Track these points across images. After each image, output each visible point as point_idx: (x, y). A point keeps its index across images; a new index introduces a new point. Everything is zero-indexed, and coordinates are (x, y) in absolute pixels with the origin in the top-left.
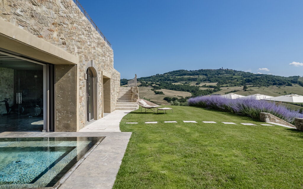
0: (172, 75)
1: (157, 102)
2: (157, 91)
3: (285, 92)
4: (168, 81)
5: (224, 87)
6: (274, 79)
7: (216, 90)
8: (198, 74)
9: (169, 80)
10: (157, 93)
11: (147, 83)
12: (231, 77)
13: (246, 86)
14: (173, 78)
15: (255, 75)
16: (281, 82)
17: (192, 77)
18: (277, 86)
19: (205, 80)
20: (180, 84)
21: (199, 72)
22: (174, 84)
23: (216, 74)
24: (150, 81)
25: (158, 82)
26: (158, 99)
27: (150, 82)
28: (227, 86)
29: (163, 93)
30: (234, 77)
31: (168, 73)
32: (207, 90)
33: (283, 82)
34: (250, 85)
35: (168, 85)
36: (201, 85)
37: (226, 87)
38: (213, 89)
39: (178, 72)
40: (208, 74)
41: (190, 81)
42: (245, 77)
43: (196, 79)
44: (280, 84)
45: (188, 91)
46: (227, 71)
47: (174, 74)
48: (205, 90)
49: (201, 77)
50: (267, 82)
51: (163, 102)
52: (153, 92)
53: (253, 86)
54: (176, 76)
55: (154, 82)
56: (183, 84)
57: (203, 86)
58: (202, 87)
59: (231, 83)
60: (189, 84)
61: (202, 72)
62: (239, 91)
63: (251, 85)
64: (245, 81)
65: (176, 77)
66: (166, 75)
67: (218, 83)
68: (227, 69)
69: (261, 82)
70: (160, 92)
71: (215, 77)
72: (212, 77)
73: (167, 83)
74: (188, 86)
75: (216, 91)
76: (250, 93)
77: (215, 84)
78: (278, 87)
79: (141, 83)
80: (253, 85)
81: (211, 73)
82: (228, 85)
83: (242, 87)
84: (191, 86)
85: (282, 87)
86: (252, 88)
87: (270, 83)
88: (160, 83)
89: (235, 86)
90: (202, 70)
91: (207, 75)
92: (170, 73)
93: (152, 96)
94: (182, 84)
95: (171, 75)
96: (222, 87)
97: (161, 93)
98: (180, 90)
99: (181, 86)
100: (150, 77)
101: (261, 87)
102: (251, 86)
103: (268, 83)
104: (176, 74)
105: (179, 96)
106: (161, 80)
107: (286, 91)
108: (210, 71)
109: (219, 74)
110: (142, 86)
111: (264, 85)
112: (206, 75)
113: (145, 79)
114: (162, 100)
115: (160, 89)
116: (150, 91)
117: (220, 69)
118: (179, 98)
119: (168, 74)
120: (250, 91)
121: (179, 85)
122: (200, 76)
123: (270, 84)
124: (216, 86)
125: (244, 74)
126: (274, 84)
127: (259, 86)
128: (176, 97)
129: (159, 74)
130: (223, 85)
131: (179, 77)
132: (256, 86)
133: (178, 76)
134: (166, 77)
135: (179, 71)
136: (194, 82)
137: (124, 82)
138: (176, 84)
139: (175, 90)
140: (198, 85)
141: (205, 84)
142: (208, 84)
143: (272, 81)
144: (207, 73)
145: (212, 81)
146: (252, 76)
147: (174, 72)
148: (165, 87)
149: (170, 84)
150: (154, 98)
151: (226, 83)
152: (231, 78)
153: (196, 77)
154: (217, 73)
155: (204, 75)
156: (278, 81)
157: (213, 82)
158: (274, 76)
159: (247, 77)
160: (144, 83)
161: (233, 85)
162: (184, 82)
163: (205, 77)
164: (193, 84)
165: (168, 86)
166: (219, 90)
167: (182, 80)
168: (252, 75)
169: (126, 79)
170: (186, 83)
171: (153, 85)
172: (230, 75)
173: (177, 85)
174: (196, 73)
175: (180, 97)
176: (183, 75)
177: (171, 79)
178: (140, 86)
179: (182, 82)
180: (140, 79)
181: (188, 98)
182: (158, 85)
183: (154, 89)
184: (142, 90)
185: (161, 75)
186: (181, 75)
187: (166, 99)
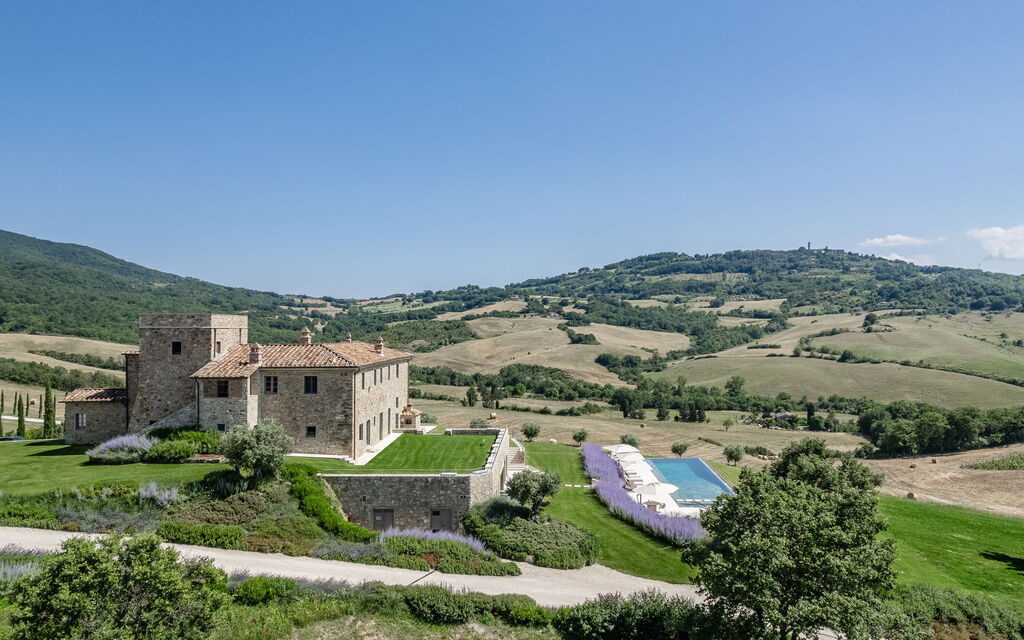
0: (632, 273)
1: (573, 373)
2: (578, 330)
3: (1003, 336)
4: (616, 291)
5: (803, 315)
6: (978, 287)
7: (774, 326)
8: (721, 269)
9: (623, 289)
10: (577, 340)
11: (545, 302)
12: (834, 281)
13: (874, 316)
14: (635, 283)
15: (922, 270)
16: (998, 299)
17: (699, 277)
18: (983, 315)
19: (744, 291)
20: (657, 304)
21: (725, 261)
22: (637, 307)
23: (783, 267)
24: (556, 293)
25: (583, 296)
26: (577, 361)
27: (555, 299)
28: (814, 314)
29: (594, 339)
30: (846, 278)
31: (621, 263)
32: (743, 328)
33: (1008, 300)
34: (889, 312)
35: (614, 308)
36: (725, 309)
37: (808, 315)
38: (764, 323)
39: (656, 262)
40: (756, 268)
41: (693, 294)
42: (879, 279)
43: (713, 285)
44: (997, 307)
45: (680, 330)
46: (827, 258)
47: (640, 269)
48: (735, 329)
49: (732, 278)
50: (952, 300)
51: (592, 370)
52: (564, 334)
53: (901, 314)
54: (647, 274)
55: (569, 296)
56: (666, 305)
57: (732, 314)
58: (726, 315)
59: (831, 301)
60: (688, 304)
61: (737, 263)
62: (847, 331)
63: (894, 311)
64: (880, 293)
65: (647, 278)
66: (613, 271)
67: (783, 303)
68: (826, 250)
69: (932, 298)
70: (585, 335)
71: (780, 279)
72: (768, 280)
73: (611, 303)
74: (681, 313)
75: (773, 331)
76: (881, 338)
77: (772, 305)
78: (984, 318)
79: (526, 300)
80: (899, 311)
81: (767, 263)
82: (818, 308)
83: (865, 314)
84: (690, 311)
85: (999, 318)
86: (894, 323)
87: (961, 302)
88: (589, 300)
89: (841, 311)
90: (738, 254)
91: (754, 272)
92: (627, 264)
93: (559, 351)
94: (664, 306)
95: (629, 270)
96: (797, 314)
97: (589, 339)
98: (653, 329)
99: (657, 312)
100: (556, 280)
101: (928, 316)
102: (891, 314)
103: (957, 302)
104: (646, 267)
105: (647, 350)
106: (592, 289)
107: (1006, 332)
108: (764, 256)
109: (795, 267)
110: (527, 312)
111: (938, 311)
112: (749, 271)
113: (539, 284)
114: (589, 364)
115: (587, 323)
116: (555, 330)
117: (802, 249)
118: (645, 357)
119: (620, 269)
120: (881, 333)
121: (651, 308)
122: (728, 275)
123: (961, 306)
124: (778, 311)
125: (884, 270)
126: (975, 307)
127: (919, 314)
128: (634, 353)
129: (587, 269)
130: (801, 310)
131: (655, 279)
132: (910, 314)
133: (654, 274)
134: (613, 280)
135: (658, 259)
136: (704, 298)
137: (469, 299)
138: (644, 304)
139: (638, 325)
140: (715, 310)
141: (740, 303)
142: (751, 304)
143: (968, 296)
144: (755, 263)
145: (768, 293)
146: (907, 275)
147: (641, 259)
148: (603, 316)
149: (623, 305)
150: (564, 357)
151: (813, 303)
152: (834, 285)
153: (713, 280)
154: (788, 265)
155: (741, 271)
156: (993, 293)
157: (769, 298)
158: (987, 274)
159: (888, 278)
160: (537, 301)
161: (836, 308)
162: (671, 297)
163: (745, 277)
164: (698, 304)
165: (615, 312)
166: (784, 326)
167: (664, 289)
168: (908, 270)
169: (477, 287)
170: (677, 301)
171: (566, 310)
172: (832, 273)
173: (644, 309)
174: (714, 266)
175: (651, 351)
176: (669, 273)
177: (628, 285)
178: (525, 312)
179: (665, 297)
180: (523, 286)
181: (674, 356)
182: (581, 308)
183: (568, 324)
184: (528, 327)
185: (595, 270)
186: (665, 272)
187: (603, 361)
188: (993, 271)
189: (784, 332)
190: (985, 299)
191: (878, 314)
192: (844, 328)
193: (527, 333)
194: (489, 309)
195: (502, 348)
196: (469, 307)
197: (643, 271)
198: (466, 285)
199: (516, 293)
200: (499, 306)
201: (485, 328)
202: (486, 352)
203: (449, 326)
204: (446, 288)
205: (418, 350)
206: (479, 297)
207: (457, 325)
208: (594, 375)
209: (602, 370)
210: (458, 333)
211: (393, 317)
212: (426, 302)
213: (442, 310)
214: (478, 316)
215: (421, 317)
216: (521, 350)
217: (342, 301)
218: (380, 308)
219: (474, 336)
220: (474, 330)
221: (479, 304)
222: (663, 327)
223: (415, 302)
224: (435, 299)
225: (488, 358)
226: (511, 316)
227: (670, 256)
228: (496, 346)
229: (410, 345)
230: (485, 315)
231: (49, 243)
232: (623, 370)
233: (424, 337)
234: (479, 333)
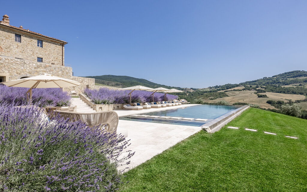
2: (260, 94)
4: (276, 83)
9: (279, 82)
10: (260, 96)
11: (251, 87)
14: (283, 81)
20: (292, 86)
22: (284, 87)
24: (255, 84)
25: (264, 85)
26: (260, 102)
27: (254, 86)
29: (266, 96)
31: (278, 75)
35: (275, 88)
39: (292, 74)
45: (301, 94)
47: (286, 76)
51: (265, 105)
52: (256, 95)
54: (288, 78)
55: (259, 85)
56: (296, 86)
60: (305, 86)
65: (288, 79)
66: (275, 77)
70: (263, 95)
73: (274, 86)
74: (302, 89)
79: (245, 87)
88: (266, 86)
92: (280, 75)
93: (254, 99)
94: (294, 87)
95: (281, 77)
97: (265, 96)
98: (290, 94)
100: (255, 81)
104: (288, 76)
105: (287, 100)
106: (268, 83)
110: (245, 89)
113: (250, 82)
114: (264, 103)
115: (265, 92)
116: (253, 94)
119: (278, 77)
121: (289, 87)
128: (282, 100)
129: (266, 77)
131: (291, 79)
133: (291, 77)
134: (275, 80)
135: (293, 73)
137: (228, 87)
138: (287, 86)
139: (284, 93)
147: (286, 73)
148: (271, 90)
149: (279, 87)
150: (255, 101)
160: (248, 87)
162: (299, 84)
167: (295, 82)
169: (230, 84)
170: (300, 85)
171: (257, 89)
173: (287, 88)
175: (289, 100)
176: (297, 77)
177: (281, 81)
178: (244, 90)
179: (296, 84)
180: (245, 83)
181: (298, 102)
182: (264, 88)
183: (258, 92)
184: (244, 93)
185: (269, 78)
186: (295, 77)
187: (269, 102)
193: (244, 95)
194: (232, 89)
195: (235, 99)
196: (227, 89)
197: (286, 77)
198: (227, 84)
199: (242, 85)
200: (236, 88)
201: (231, 94)
202: (230, 100)
203: (220, 94)
204: (222, 85)
205: (211, 99)
206: (230, 86)
207: (223, 93)
209: (270, 105)
210: (224, 95)
211: (206, 92)
212: (216, 88)
213: (220, 90)
214: (229, 91)
215: (213, 92)
216: (241, 99)
217: (195, 89)
218: (204, 90)
219: (227, 96)
220: (227, 94)
221: (230, 88)
222: (294, 93)
223: (213, 88)
224: (218, 87)
225: (230, 101)
226: (239, 91)
227: (297, 72)
228: (233, 98)
229: (209, 98)
230: (231, 91)
232: (276, 105)
233: (213, 96)
234: (229, 95)
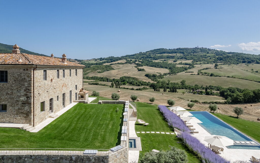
0: (153, 53)
1: (139, 79)
2: (140, 68)
3: (252, 70)
4: (149, 58)
5: (198, 64)
6: (244, 57)
7: (191, 67)
8: (176, 53)
9: (151, 57)
10: (140, 70)
11: (131, 60)
12: (205, 55)
13: (217, 64)
14: (154, 56)
15: (227, 53)
16: (249, 60)
17: (170, 55)
18: (246, 64)
19: (182, 58)
20: (160, 61)
21: (176, 51)
22: (155, 62)
23: (192, 52)
24: (134, 58)
25: (141, 59)
26: (140, 76)
27: (133, 60)
28: (201, 64)
29: (144, 70)
30: (208, 55)
31: (150, 51)
32: (183, 67)
33: (252, 60)
34: (221, 63)
35: (149, 62)
36: (178, 62)
37: (199, 64)
38: (188, 66)
40: (185, 52)
41: (169, 59)
42: (217, 55)
43: (174, 56)
44: (249, 62)
45: (166, 68)
46: (202, 50)
47: (155, 52)
48: (181, 68)
49: (179, 55)
50: (237, 60)
52: (136, 69)
53: (224, 64)
54: (157, 54)
55: (137, 59)
56: (162, 61)
57: (179, 64)
58: (178, 64)
59: (205, 61)
60: (168, 61)
61: (180, 51)
62: (210, 68)
63: (222, 63)
64: (218, 59)
65: (157, 55)
66: (148, 53)
67: (193, 61)
68: (202, 48)
69: (232, 60)
71: (191, 55)
72: (188, 55)
73: (148, 61)
74: (166, 64)
75: (190, 68)
76: (220, 70)
77: (190, 62)
78: (246, 65)
79: (126, 60)
80: (223, 63)
81: (187, 51)
82: (202, 62)
83: (214, 64)
84: (169, 63)
85: (250, 65)
86: (223, 66)
87: (240, 61)
88: (142, 60)
89: (208, 63)
90: (180, 49)
91: (184, 53)
92: (151, 51)
93: (135, 73)
94: (162, 62)
95: (152, 53)
96: (196, 64)
97: (143, 70)
98: (159, 67)
99: (160, 63)
100: (134, 55)
101: (231, 65)
102: (221, 64)
103: (238, 61)
104: (156, 52)
105: (158, 73)
106: (143, 57)
107: (253, 69)
108: (186, 49)
109: (195, 52)
110: (127, 63)
111: (234, 63)
112: (183, 53)
113: (129, 56)
114: (143, 77)
115: (142, 66)
116: (134, 68)
117: (196, 48)
118: (158, 75)
119: (150, 52)
120: (220, 69)
122: (178, 54)
123: (240, 62)
124: (191, 63)
125: (217, 53)
126: (243, 62)
127: (229, 64)
128: (155, 74)
129: (141, 52)
130: (197, 63)
131: (159, 55)
132: (226, 64)
134: (148, 55)
135: (159, 50)
136: (172, 60)
137: (112, 60)
138: (156, 61)
139: (155, 67)
140: (175, 63)
141: (181, 61)
142: (184, 62)
143: (241, 59)
144: (184, 51)
145: (188, 58)
146: (224, 54)
147: (155, 50)
148: (146, 64)
149: (151, 61)
150: (137, 75)
151: (200, 61)
152: (205, 57)
153: (174, 55)
154: (193, 51)
155: (181, 53)
156: (248, 59)
157: (188, 60)
158: (245, 54)
159: (219, 55)
160: (129, 60)
161: (206, 62)
163: (182, 55)
164: (170, 61)
165: (149, 63)
166: (193, 67)
167: (161, 57)
168: (224, 53)
169: (114, 57)
170: (165, 60)
171: (137, 62)
172: (204, 54)
173: (157, 62)
174: (174, 52)
175: (159, 73)
176: (162, 53)
177: (152, 56)
178: (126, 63)
179: (162, 59)
180: (125, 56)
181: (165, 74)
182: (140, 62)
183: (137, 66)
184: (127, 67)
185: (144, 53)
186: (161, 53)
187: (147, 75)
188: (246, 53)
189: (193, 68)
190: (246, 60)
191: (218, 64)
192: (210, 67)
193: (127, 68)
194: (117, 62)
195: (120, 72)
196: (112, 62)
197: (156, 53)
198: (111, 56)
199: (124, 58)
200: (119, 61)
201: (116, 67)
202: (116, 73)
203: (106, 67)
204: (106, 57)
205: (99, 73)
206: (114, 59)
207: (109, 66)
208: (145, 79)
209: (147, 78)
210: (109, 68)
211: (92, 64)
212: (101, 60)
213: (105, 62)
214: (114, 64)
215: (99, 64)
216: (125, 73)
217: (80, 60)
218: (89, 62)
219: (113, 69)
220: (113, 68)
221: (114, 61)
222: (162, 67)
223: (98, 60)
224: (103, 60)
225: (117, 75)
226: (122, 64)
227: (163, 49)
228: (119, 71)
229: (97, 71)
230: (116, 64)
231: (6, 45)
232: (152, 78)
233: (100, 69)
234: (114, 68)
